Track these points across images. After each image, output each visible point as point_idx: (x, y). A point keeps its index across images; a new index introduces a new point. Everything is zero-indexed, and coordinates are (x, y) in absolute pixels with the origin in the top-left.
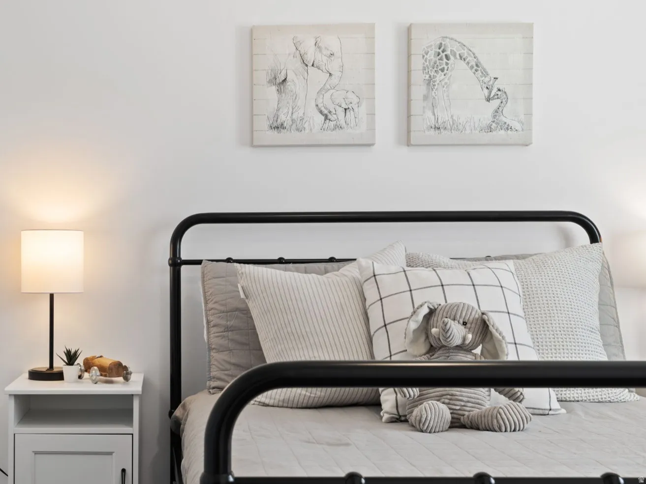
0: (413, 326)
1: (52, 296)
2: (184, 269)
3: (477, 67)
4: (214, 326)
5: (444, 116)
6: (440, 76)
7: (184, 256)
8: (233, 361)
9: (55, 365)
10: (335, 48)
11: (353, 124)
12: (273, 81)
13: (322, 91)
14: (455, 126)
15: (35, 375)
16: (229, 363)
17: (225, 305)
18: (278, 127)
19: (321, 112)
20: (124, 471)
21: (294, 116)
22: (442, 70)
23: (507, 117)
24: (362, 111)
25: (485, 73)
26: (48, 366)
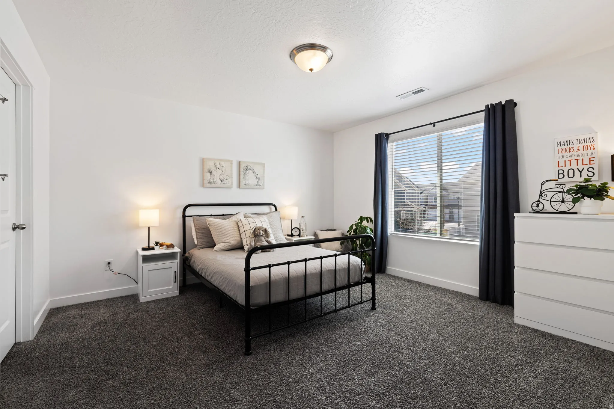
0: (252, 231)
1: (149, 227)
2: (186, 218)
3: (254, 172)
4: (198, 233)
5: (247, 182)
6: (246, 173)
7: (186, 215)
8: (204, 241)
9: (150, 246)
10: (224, 165)
11: (227, 183)
12: (209, 172)
13: (221, 175)
14: (249, 185)
15: (144, 249)
16: (203, 241)
17: (200, 227)
18: (210, 183)
19: (220, 180)
20: (175, 272)
21: (214, 181)
22: (247, 172)
23: (260, 183)
24: (230, 180)
25: (255, 173)
26: (148, 246)
